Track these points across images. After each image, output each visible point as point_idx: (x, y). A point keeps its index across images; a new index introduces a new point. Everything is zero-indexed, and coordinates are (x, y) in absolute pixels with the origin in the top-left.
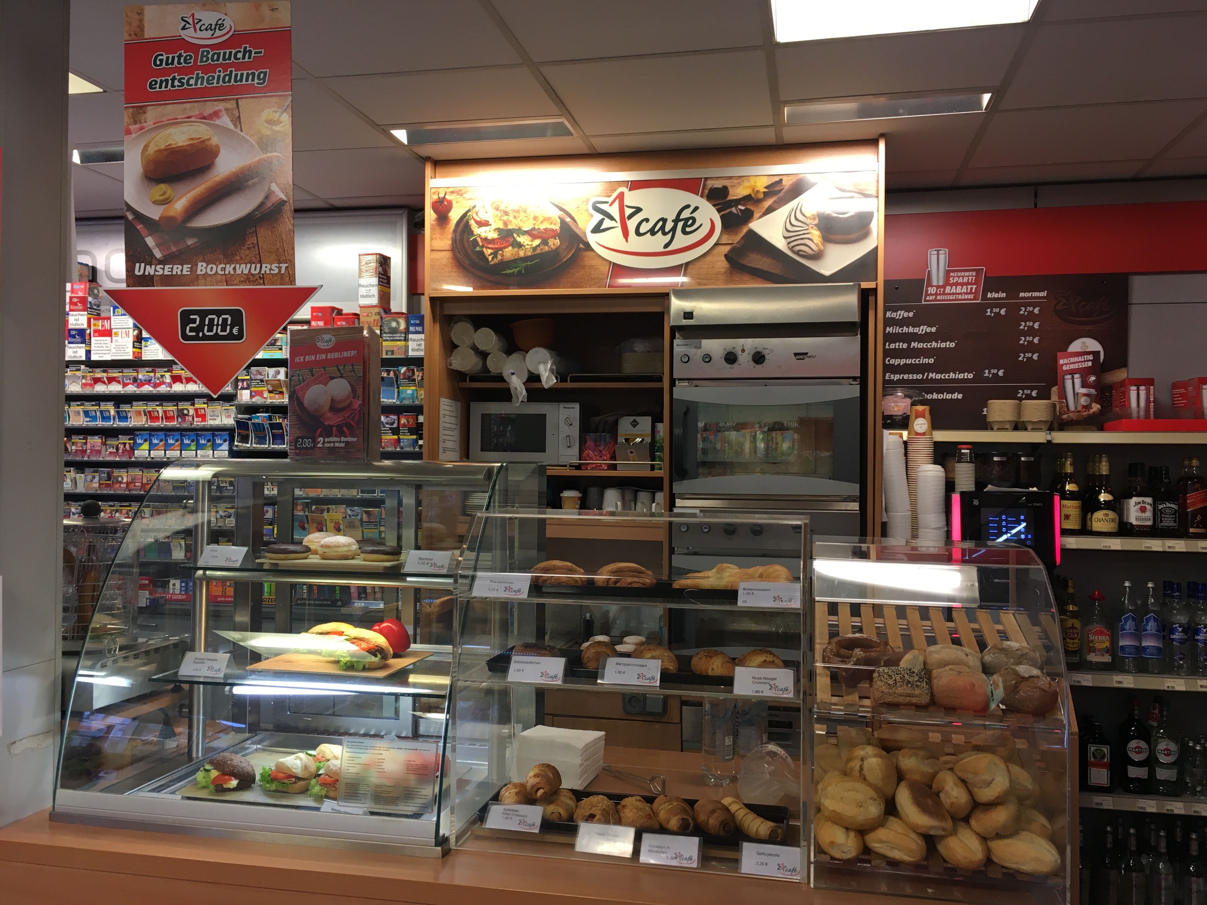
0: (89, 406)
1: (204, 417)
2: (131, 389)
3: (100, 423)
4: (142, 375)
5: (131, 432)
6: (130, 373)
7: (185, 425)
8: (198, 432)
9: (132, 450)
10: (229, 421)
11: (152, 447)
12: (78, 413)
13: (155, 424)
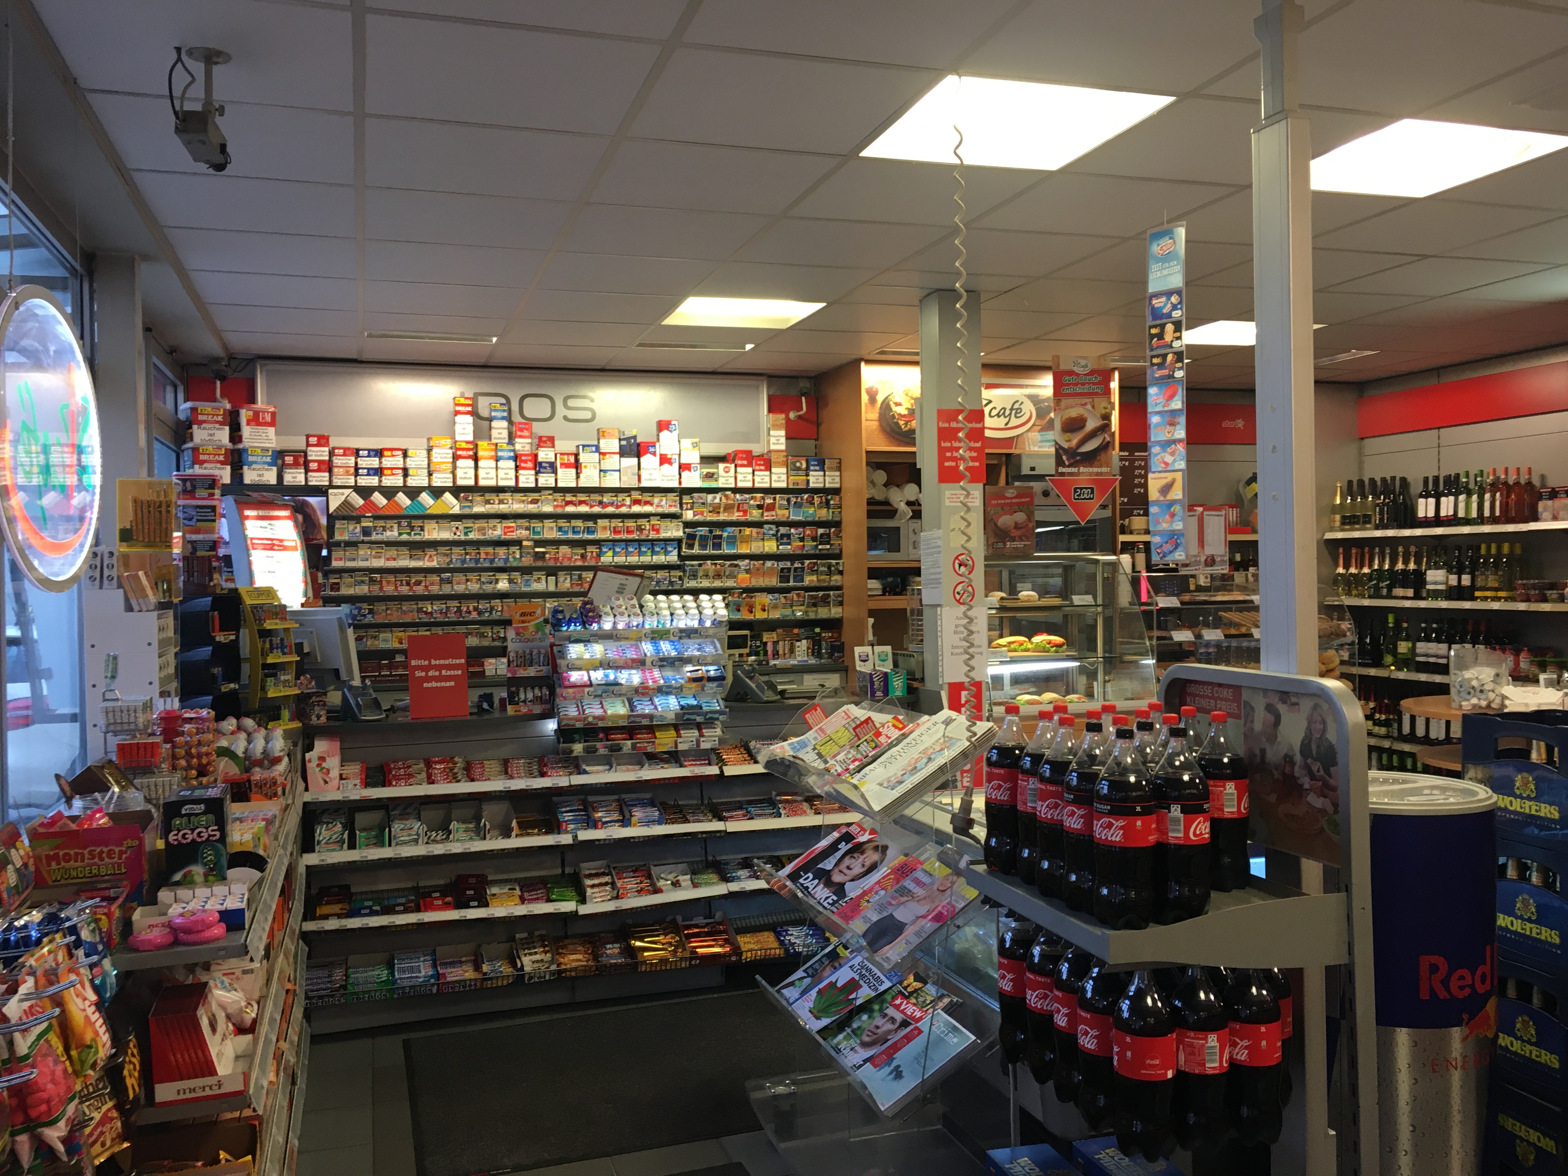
0: (562, 523)
1: (658, 531)
2: (597, 509)
3: (570, 536)
4: (606, 499)
5: (598, 543)
6: (596, 497)
7: (643, 537)
8: (653, 542)
9: (599, 556)
10: (679, 533)
11: (615, 554)
12: (552, 528)
13: (618, 537)
